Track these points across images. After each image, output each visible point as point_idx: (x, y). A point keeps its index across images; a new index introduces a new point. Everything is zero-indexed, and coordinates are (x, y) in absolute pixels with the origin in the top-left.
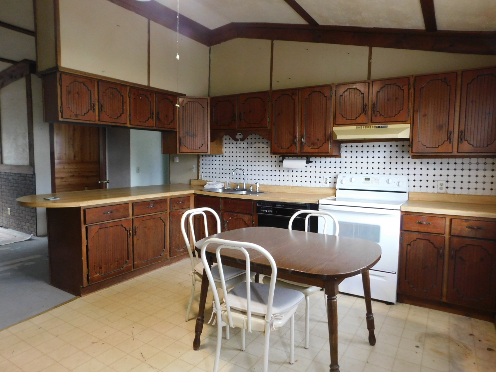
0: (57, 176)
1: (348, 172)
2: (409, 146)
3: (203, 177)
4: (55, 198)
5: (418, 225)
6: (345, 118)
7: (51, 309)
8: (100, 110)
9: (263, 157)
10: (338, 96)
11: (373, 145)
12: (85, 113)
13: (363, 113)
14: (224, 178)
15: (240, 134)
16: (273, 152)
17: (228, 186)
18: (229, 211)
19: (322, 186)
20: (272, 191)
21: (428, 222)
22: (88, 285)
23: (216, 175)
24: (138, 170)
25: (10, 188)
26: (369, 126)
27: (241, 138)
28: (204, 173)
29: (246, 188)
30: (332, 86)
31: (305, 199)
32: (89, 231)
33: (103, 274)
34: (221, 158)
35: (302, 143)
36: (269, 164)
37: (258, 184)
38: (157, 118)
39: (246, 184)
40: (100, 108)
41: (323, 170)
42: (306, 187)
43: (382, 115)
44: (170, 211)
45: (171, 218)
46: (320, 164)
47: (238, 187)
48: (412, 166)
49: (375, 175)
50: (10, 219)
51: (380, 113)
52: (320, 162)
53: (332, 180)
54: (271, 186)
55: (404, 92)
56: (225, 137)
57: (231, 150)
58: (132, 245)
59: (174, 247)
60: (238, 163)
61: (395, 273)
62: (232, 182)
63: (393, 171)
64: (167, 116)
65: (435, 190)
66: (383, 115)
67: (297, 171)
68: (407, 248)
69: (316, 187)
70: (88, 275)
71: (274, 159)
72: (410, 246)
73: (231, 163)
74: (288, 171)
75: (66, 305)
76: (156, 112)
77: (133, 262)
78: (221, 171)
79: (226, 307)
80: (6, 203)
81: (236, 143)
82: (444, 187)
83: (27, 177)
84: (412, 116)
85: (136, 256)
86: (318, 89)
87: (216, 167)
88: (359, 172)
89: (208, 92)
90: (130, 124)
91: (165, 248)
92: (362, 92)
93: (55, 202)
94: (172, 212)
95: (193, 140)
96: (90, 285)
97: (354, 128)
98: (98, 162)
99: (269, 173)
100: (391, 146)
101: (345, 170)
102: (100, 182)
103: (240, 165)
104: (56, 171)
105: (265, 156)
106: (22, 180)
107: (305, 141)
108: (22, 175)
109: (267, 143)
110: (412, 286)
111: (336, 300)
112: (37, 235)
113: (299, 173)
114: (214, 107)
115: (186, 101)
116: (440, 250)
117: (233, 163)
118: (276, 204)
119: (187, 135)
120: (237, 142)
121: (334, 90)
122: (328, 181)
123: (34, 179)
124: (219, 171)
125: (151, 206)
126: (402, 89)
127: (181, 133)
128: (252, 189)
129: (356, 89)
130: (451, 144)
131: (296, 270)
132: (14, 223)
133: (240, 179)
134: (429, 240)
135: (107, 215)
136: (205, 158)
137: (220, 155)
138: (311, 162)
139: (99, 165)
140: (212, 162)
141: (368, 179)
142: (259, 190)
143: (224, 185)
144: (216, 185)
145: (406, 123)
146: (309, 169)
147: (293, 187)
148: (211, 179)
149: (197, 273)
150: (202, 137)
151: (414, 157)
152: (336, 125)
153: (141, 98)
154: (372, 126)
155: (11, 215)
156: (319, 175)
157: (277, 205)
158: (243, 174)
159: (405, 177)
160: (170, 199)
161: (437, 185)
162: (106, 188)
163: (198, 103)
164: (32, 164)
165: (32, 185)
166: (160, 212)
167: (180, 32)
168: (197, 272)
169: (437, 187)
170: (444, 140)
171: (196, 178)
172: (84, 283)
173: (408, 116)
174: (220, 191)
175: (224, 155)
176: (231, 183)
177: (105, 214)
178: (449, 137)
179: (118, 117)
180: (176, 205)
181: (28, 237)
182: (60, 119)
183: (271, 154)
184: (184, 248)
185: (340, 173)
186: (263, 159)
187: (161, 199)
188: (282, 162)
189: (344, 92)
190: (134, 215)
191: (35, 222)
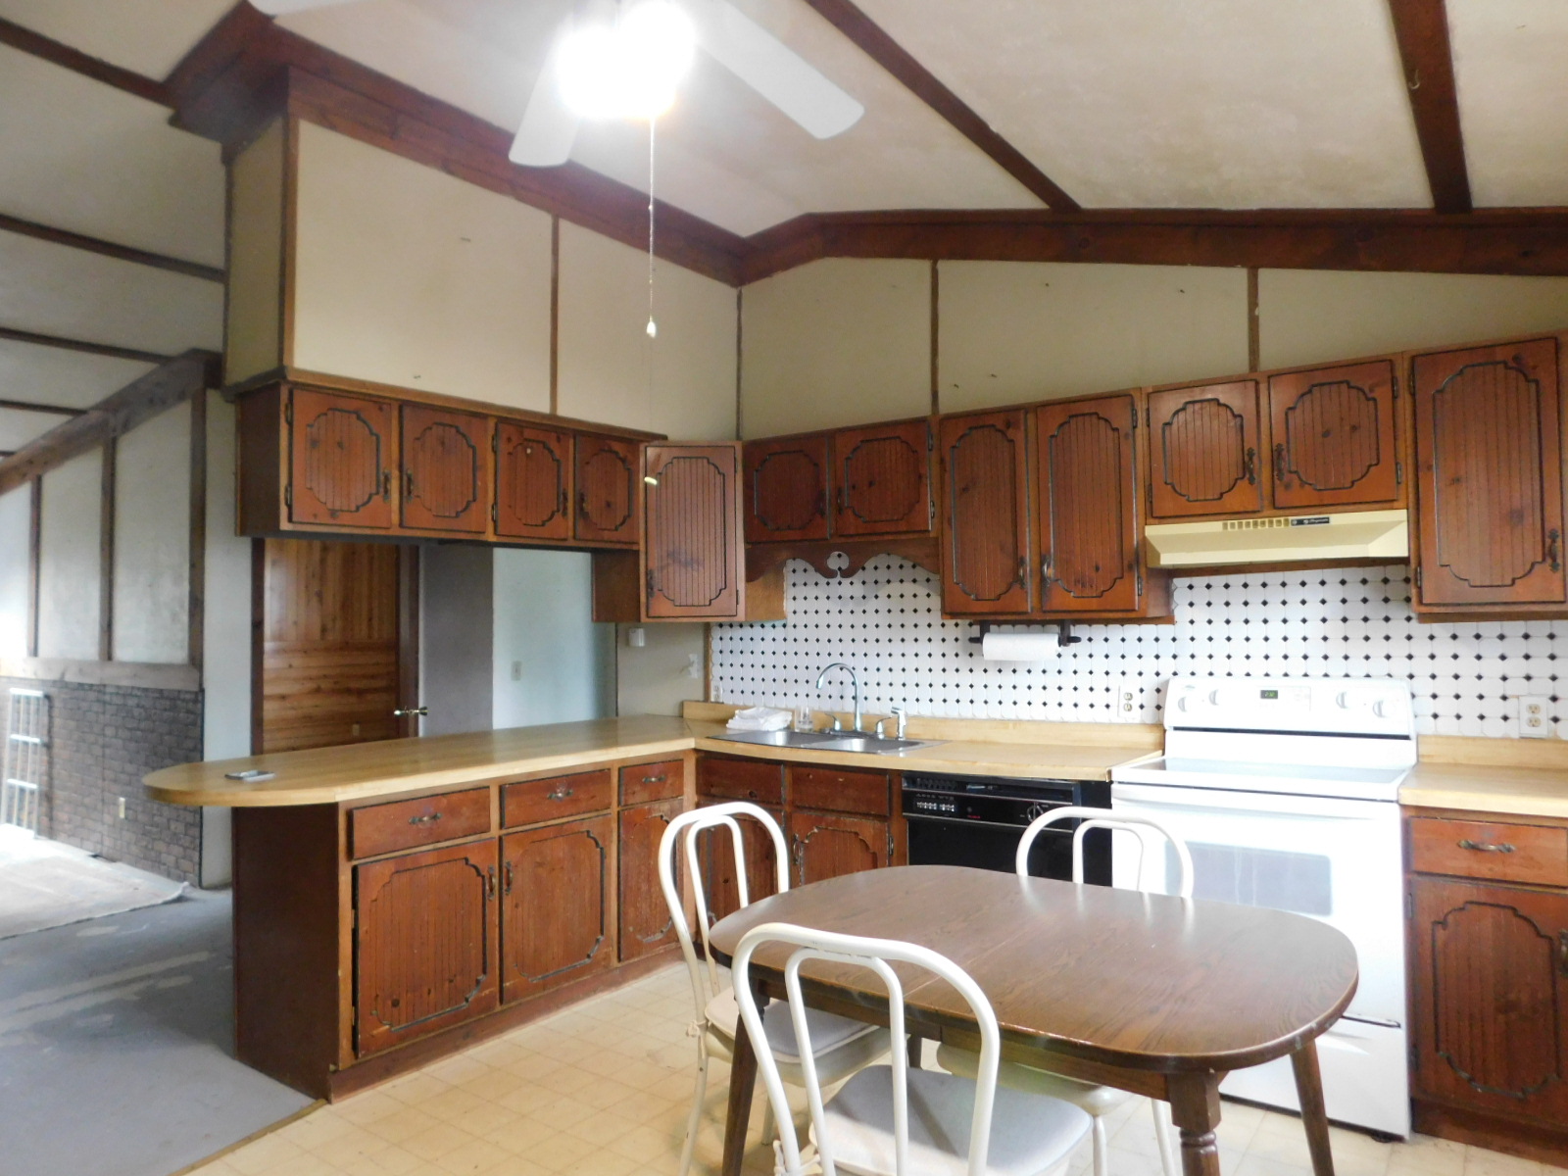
0: (267, 690)
1: (1202, 672)
2: (1407, 580)
3: (721, 691)
4: (260, 773)
5: (1466, 853)
6: (1184, 496)
7: (232, 1148)
8: (405, 493)
9: (916, 626)
10: (1157, 427)
11: (1280, 582)
12: (360, 503)
13: (1242, 478)
14: (791, 695)
15: (839, 556)
16: (950, 612)
17: (804, 723)
18: (810, 808)
19: (1115, 720)
20: (951, 739)
21: (1503, 845)
22: (354, 1062)
23: (763, 687)
24: (516, 671)
25: (127, 734)
26: (1267, 520)
27: (844, 567)
28: (727, 680)
29: (862, 728)
30: (1136, 395)
31: (1063, 766)
32: (361, 881)
33: (403, 1025)
34: (779, 632)
35: (1043, 579)
36: (937, 648)
37: (901, 713)
38: (578, 511)
39: (861, 714)
40: (405, 488)
41: (1115, 664)
42: (1063, 723)
43: (1307, 483)
44: (620, 808)
45: (622, 831)
46: (1105, 648)
47: (837, 726)
48: (1420, 648)
49: (1296, 680)
50: (124, 833)
51: (1300, 478)
52: (1106, 640)
53: (1149, 699)
54: (944, 720)
55: (1379, 407)
56: (791, 564)
57: (811, 605)
58: (497, 923)
59: (631, 929)
60: (837, 648)
61: (1399, 1026)
62: (816, 708)
63: (1357, 666)
64: (608, 505)
65: (1512, 730)
66: (1310, 484)
67: (1029, 671)
68: (1433, 936)
69: (1096, 723)
70: (355, 1030)
71: (951, 631)
72: (1444, 929)
73: (813, 647)
74: (1000, 671)
75: (280, 1131)
76: (574, 490)
77: (501, 981)
78: (780, 674)
79: (820, 1164)
80: (115, 781)
81: (828, 584)
82: (1544, 716)
83: (179, 699)
84: (1411, 484)
85: (508, 962)
86: (1086, 408)
87: (762, 660)
88: (1239, 673)
89: (735, 429)
90: (495, 532)
91: (602, 934)
92: (1236, 413)
93: (259, 787)
94: (626, 812)
95: (689, 575)
96: (360, 1064)
97: (1215, 526)
98: (393, 646)
99: (938, 678)
100: (1343, 582)
101: (1192, 665)
102: (397, 713)
103: (841, 654)
104: (266, 676)
105: (923, 624)
106: (165, 710)
107: (1055, 574)
108: (166, 694)
109: (928, 580)
110: (1465, 1075)
111: (1213, 1148)
112: (201, 886)
113: (1037, 675)
114: (757, 471)
115: (666, 455)
116: (1561, 944)
117: (817, 647)
118: (968, 783)
119: (670, 561)
120: (830, 580)
121: (1141, 407)
122: (1135, 703)
123: (199, 705)
124: (773, 673)
125: (560, 795)
126: (1370, 395)
127: (652, 558)
128: (884, 732)
129: (1217, 401)
130: (1559, 574)
131: (1064, 1037)
132: (135, 844)
133: (842, 697)
134: (1514, 909)
135: (420, 826)
136: (727, 633)
137: (776, 624)
138: (1077, 640)
139: (397, 654)
140: (751, 646)
141: (1271, 695)
142: (905, 734)
143: (790, 718)
144: (766, 721)
145: (1392, 509)
146: (1068, 664)
147: (1018, 722)
148: (748, 699)
149: (714, 1030)
150: (719, 570)
151: (1424, 618)
152: (1157, 521)
153: (529, 451)
154: (1275, 519)
155: (126, 818)
156: (1105, 681)
157: (969, 787)
158: (853, 683)
159: (1403, 687)
160: (619, 769)
161: (1519, 713)
162: (416, 733)
163: (705, 461)
164: (196, 660)
165: (194, 724)
166: (590, 812)
167: (657, 253)
168: (713, 1026)
169: (1519, 718)
170: (1532, 560)
171: (701, 698)
172: (340, 1056)
173: (1399, 483)
174: (780, 739)
175: (790, 624)
176: (813, 711)
177: (413, 822)
178: (1550, 550)
179: (457, 515)
180: (637, 788)
181: (175, 890)
182: (285, 525)
183: (942, 618)
184: (664, 930)
185: (1175, 674)
186: (915, 633)
187: (590, 769)
188: (978, 640)
189: (1177, 413)
190: (506, 824)
191: (198, 841)
